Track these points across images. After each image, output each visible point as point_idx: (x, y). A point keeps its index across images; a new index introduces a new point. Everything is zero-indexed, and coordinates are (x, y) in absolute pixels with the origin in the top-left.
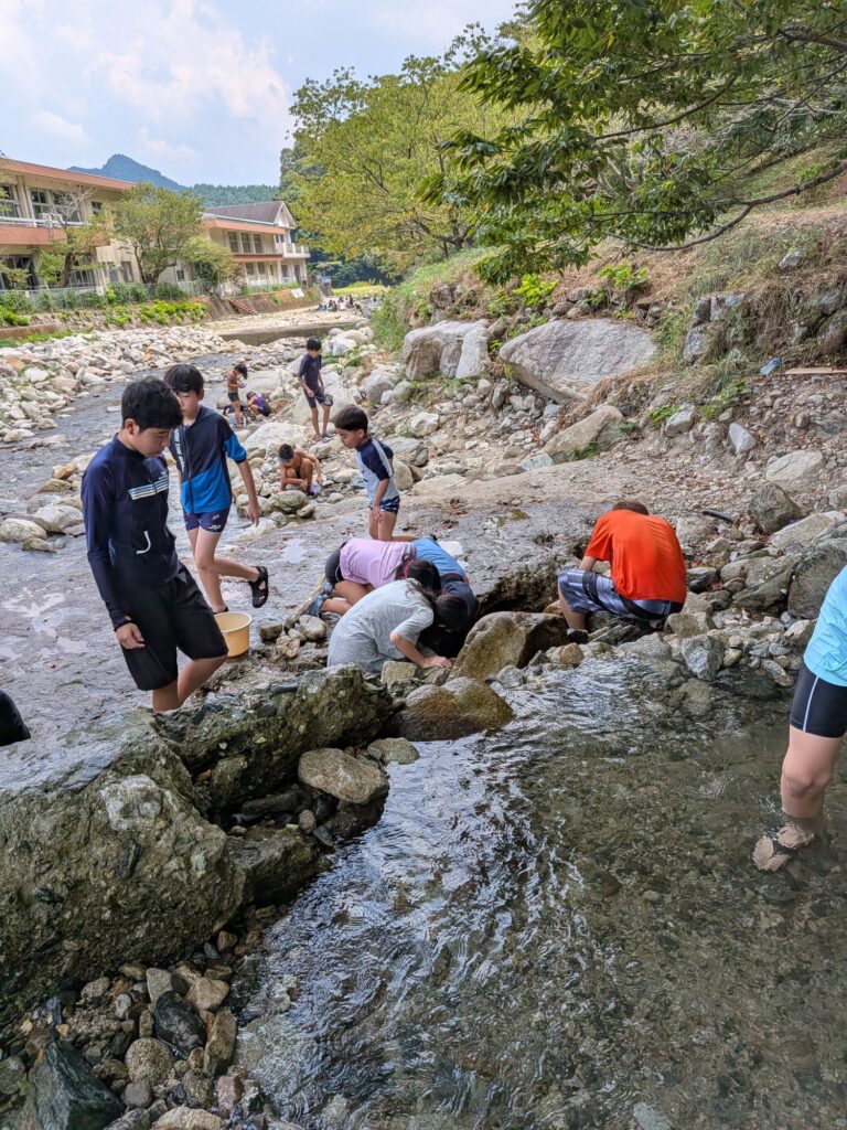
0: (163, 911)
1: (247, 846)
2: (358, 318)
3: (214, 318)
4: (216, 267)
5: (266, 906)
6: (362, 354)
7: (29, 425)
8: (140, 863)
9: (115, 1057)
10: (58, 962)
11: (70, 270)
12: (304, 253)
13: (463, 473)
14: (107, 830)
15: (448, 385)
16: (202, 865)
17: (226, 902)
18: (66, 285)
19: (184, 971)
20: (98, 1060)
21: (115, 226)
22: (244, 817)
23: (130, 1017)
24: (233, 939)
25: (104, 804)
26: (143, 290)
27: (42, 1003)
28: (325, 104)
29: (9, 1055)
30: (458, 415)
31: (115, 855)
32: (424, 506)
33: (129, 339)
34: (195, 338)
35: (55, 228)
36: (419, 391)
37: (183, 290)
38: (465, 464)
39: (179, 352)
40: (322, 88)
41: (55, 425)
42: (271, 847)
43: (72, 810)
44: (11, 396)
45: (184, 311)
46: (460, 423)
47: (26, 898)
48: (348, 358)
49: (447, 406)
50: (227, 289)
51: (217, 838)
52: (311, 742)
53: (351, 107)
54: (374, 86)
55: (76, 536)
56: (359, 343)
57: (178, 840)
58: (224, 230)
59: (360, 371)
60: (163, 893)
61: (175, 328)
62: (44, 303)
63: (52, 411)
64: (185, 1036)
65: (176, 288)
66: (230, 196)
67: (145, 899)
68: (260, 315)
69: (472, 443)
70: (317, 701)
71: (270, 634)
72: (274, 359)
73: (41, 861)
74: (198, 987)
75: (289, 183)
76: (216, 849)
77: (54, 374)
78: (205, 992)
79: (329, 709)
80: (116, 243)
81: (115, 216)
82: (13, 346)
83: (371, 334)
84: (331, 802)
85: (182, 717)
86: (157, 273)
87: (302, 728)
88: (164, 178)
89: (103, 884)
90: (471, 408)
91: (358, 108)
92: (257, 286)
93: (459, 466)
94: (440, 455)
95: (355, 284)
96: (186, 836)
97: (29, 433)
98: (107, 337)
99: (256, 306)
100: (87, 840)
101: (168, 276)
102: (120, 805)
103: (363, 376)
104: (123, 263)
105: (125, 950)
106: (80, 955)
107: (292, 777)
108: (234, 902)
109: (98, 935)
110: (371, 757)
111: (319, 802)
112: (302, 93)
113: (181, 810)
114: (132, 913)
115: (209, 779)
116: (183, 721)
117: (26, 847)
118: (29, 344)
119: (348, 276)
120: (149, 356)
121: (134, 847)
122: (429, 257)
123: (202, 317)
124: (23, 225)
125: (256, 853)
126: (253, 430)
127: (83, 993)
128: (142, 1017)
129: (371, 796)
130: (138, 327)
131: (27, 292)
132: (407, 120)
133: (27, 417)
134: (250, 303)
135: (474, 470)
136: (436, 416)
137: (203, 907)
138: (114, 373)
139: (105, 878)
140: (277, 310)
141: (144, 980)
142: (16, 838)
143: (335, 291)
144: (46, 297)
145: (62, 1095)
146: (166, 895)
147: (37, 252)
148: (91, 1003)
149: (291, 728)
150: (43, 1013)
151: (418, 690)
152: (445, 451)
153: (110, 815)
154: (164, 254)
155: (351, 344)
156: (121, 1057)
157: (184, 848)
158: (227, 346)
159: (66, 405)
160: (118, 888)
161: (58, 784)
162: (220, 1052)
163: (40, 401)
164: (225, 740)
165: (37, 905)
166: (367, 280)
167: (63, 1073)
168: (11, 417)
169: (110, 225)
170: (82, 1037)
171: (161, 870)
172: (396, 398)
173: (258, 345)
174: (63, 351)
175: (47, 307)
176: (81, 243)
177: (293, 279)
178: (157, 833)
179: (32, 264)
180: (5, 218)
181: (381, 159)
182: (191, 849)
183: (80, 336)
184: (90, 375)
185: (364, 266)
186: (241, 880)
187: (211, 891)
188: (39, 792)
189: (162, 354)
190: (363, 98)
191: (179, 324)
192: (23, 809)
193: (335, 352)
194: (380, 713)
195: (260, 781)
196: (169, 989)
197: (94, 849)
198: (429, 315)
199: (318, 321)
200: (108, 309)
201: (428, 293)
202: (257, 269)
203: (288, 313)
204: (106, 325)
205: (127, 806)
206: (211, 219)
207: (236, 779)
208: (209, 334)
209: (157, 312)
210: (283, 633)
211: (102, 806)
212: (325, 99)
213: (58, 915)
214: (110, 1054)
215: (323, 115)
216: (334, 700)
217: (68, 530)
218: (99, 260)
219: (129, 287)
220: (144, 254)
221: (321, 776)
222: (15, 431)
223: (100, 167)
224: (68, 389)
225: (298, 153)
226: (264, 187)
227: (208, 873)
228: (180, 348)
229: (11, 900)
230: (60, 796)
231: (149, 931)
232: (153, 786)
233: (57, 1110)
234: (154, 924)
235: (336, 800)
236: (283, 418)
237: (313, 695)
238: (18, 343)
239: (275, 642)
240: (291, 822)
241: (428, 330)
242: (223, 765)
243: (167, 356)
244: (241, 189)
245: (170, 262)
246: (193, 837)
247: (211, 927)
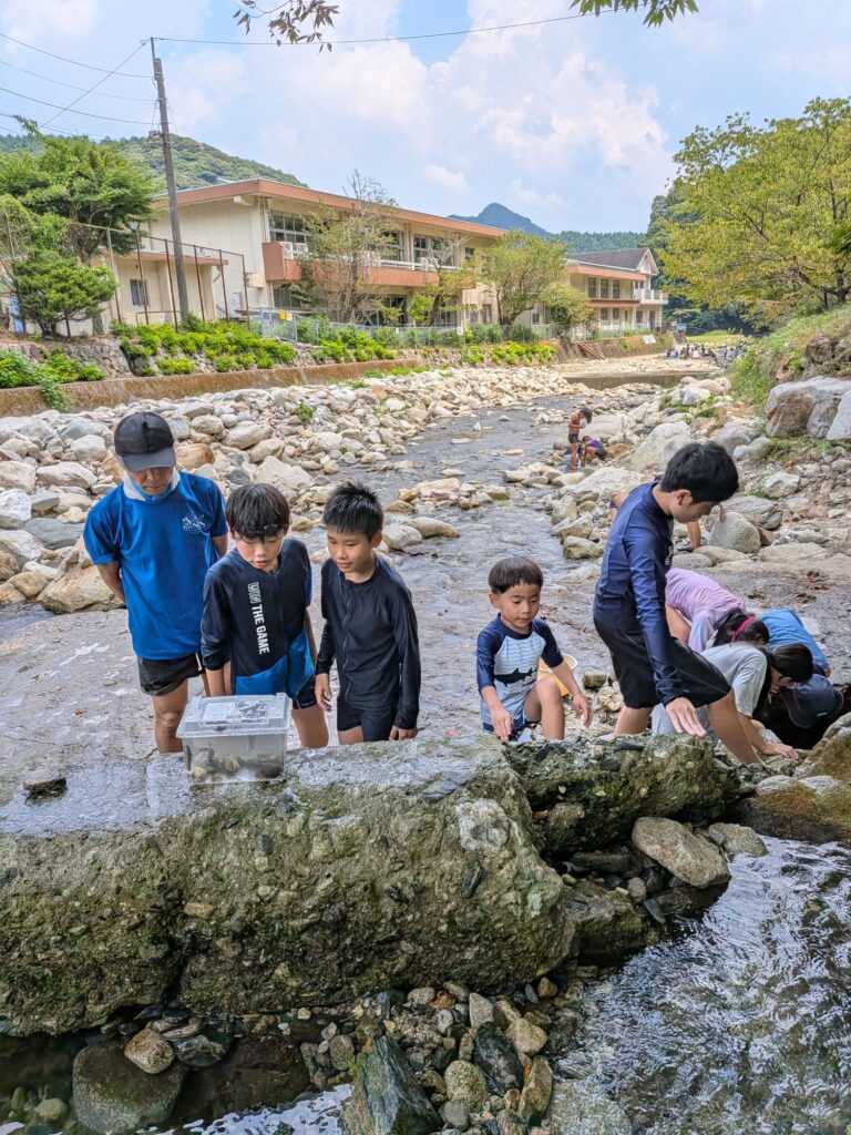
0: (493, 940)
1: (578, 898)
2: (712, 367)
3: (561, 361)
4: (570, 312)
5: (588, 965)
6: (716, 405)
7: (383, 449)
8: (480, 886)
9: (436, 1070)
10: (394, 959)
11: (437, 310)
12: (662, 300)
13: (822, 543)
14: (456, 846)
15: (815, 446)
16: (538, 906)
17: (553, 950)
18: (432, 324)
19: (505, 1006)
20: (421, 1067)
21: (483, 270)
22: (575, 867)
23: (453, 1035)
24: (554, 989)
25: (457, 819)
26: (499, 332)
27: (373, 994)
28: (711, 151)
29: (341, 1033)
30: (824, 479)
31: (460, 871)
32: (776, 574)
33: (480, 377)
34: (541, 379)
35: (429, 271)
36: (779, 449)
37: (536, 333)
38: (826, 533)
39: (524, 393)
40: (712, 135)
41: (405, 451)
42: (602, 906)
43: (428, 817)
44: (372, 422)
45: (533, 353)
46: (825, 488)
47: (377, 890)
48: (701, 408)
49: (811, 468)
50: (578, 333)
51: (555, 883)
52: (648, 808)
53: (739, 153)
54: (769, 130)
55: (412, 555)
56: (714, 393)
57: (519, 874)
58: (584, 276)
59: (712, 422)
60: (497, 922)
61: (523, 369)
62: (410, 340)
63: (404, 438)
64: (503, 1073)
65: (529, 331)
66: (595, 242)
67: (480, 923)
68: (607, 360)
69: (837, 511)
70: (663, 767)
71: (593, 683)
72: (617, 404)
73: (396, 859)
74: (518, 1027)
75: (657, 230)
76: (552, 893)
77: (410, 405)
78: (525, 1035)
79: (675, 778)
80: (481, 287)
81: (485, 261)
82: (379, 377)
83: (728, 385)
84: (665, 875)
85: (525, 751)
86: (514, 315)
87: (644, 791)
88: (534, 225)
89: (445, 897)
90: (840, 473)
91: (748, 154)
92: (609, 331)
93: (819, 535)
94: (796, 520)
95: (713, 333)
96: (526, 871)
97: (383, 457)
98: (460, 374)
99: (604, 350)
100: (438, 849)
101: (524, 319)
102: (472, 825)
103: (715, 428)
104: (484, 305)
105: (453, 967)
106: (413, 960)
107: (625, 837)
108: (560, 952)
109: (432, 945)
110: (711, 840)
111: (652, 874)
112: (689, 141)
113: (525, 845)
114: (466, 933)
115: (546, 819)
116: (526, 755)
117: (385, 842)
118: (392, 377)
119: (705, 324)
120: (495, 393)
121: (478, 870)
122: (804, 308)
123: (549, 359)
124: (403, 268)
125: (586, 908)
126: (588, 473)
127: (410, 997)
128: (463, 1040)
129: (711, 881)
130: (489, 366)
131: (397, 329)
132: (802, 165)
133: (383, 442)
134: (599, 348)
135: (836, 541)
136: (796, 478)
137: (531, 948)
138: (462, 407)
139: (448, 892)
140: (625, 355)
141: (467, 1003)
142: (377, 832)
143: (688, 338)
144: (413, 334)
145: (391, 1089)
146: (499, 925)
147: (411, 293)
148: (416, 1009)
149: (632, 789)
150: (373, 1003)
151: (770, 779)
152: (802, 517)
153: (462, 833)
154: (524, 298)
155: (705, 395)
156: (441, 1071)
157: (524, 884)
158: (570, 388)
159: (416, 435)
160: (458, 904)
161: (418, 790)
162: (536, 1102)
163: (395, 429)
164: (565, 785)
165: (386, 900)
166: (726, 329)
167: (393, 1070)
168: (369, 441)
169: (478, 270)
170: (408, 1040)
171: (499, 899)
172: (750, 453)
173: (601, 390)
174: (421, 384)
175: (412, 343)
176: (450, 286)
177: (646, 325)
178: (501, 862)
179: (405, 304)
180: (389, 261)
181: (765, 206)
182: (530, 886)
183: (437, 371)
184: (441, 409)
185: (726, 314)
186: (570, 932)
187: (541, 933)
188: (402, 793)
189: (507, 393)
190: (754, 143)
191: (526, 365)
192: (387, 805)
193: (685, 401)
194: (727, 794)
195: (593, 834)
196: (490, 1019)
197: (443, 860)
198: (802, 369)
199: (667, 368)
200: (465, 347)
201: (804, 346)
202: (611, 315)
203: (636, 359)
204: (460, 363)
205: (478, 827)
206: (573, 265)
207: (571, 827)
208: (554, 376)
209: (508, 352)
210: (607, 683)
211: (455, 820)
212: (713, 146)
213: (402, 914)
214: (431, 1066)
215: (708, 162)
216: (681, 770)
217: (408, 549)
218: (464, 302)
219: (486, 328)
220: (505, 298)
221: (658, 847)
222: (371, 454)
223: (476, 215)
224: (420, 420)
225: (672, 199)
226: (631, 234)
227: (542, 915)
228: (525, 389)
229: (366, 889)
230: (420, 802)
231: (477, 955)
232: (502, 814)
233: (386, 1102)
234: (483, 950)
235: (669, 875)
236: (620, 464)
237: (661, 759)
238: (383, 375)
239: (597, 691)
240: (621, 886)
241: (799, 385)
242: (561, 809)
243: (511, 395)
244: (606, 236)
245: (528, 306)
246: (533, 875)
247: (536, 970)
